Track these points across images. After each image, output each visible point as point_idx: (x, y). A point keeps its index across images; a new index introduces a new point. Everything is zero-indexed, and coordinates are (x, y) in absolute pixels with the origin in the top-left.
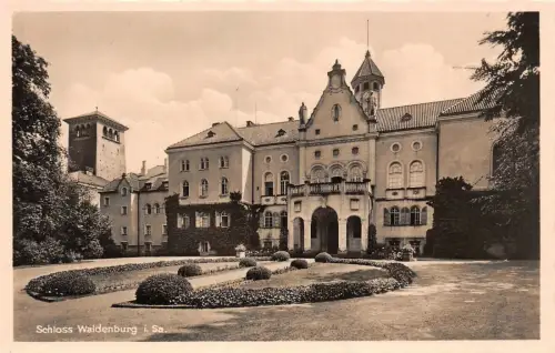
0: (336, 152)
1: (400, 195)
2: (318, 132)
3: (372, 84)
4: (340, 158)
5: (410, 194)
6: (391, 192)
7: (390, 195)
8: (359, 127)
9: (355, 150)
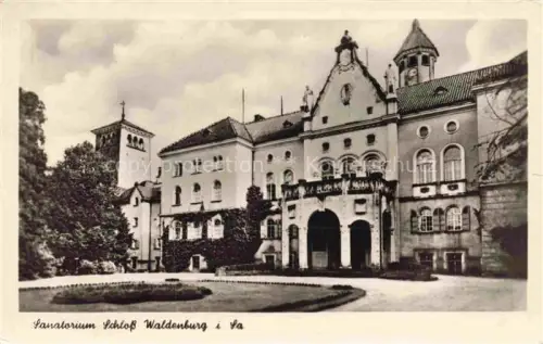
0: (348, 143)
1: (432, 191)
2: (325, 120)
3: (420, 58)
4: (351, 150)
5: (444, 190)
6: (418, 189)
7: (417, 192)
8: (374, 110)
9: (371, 139)
